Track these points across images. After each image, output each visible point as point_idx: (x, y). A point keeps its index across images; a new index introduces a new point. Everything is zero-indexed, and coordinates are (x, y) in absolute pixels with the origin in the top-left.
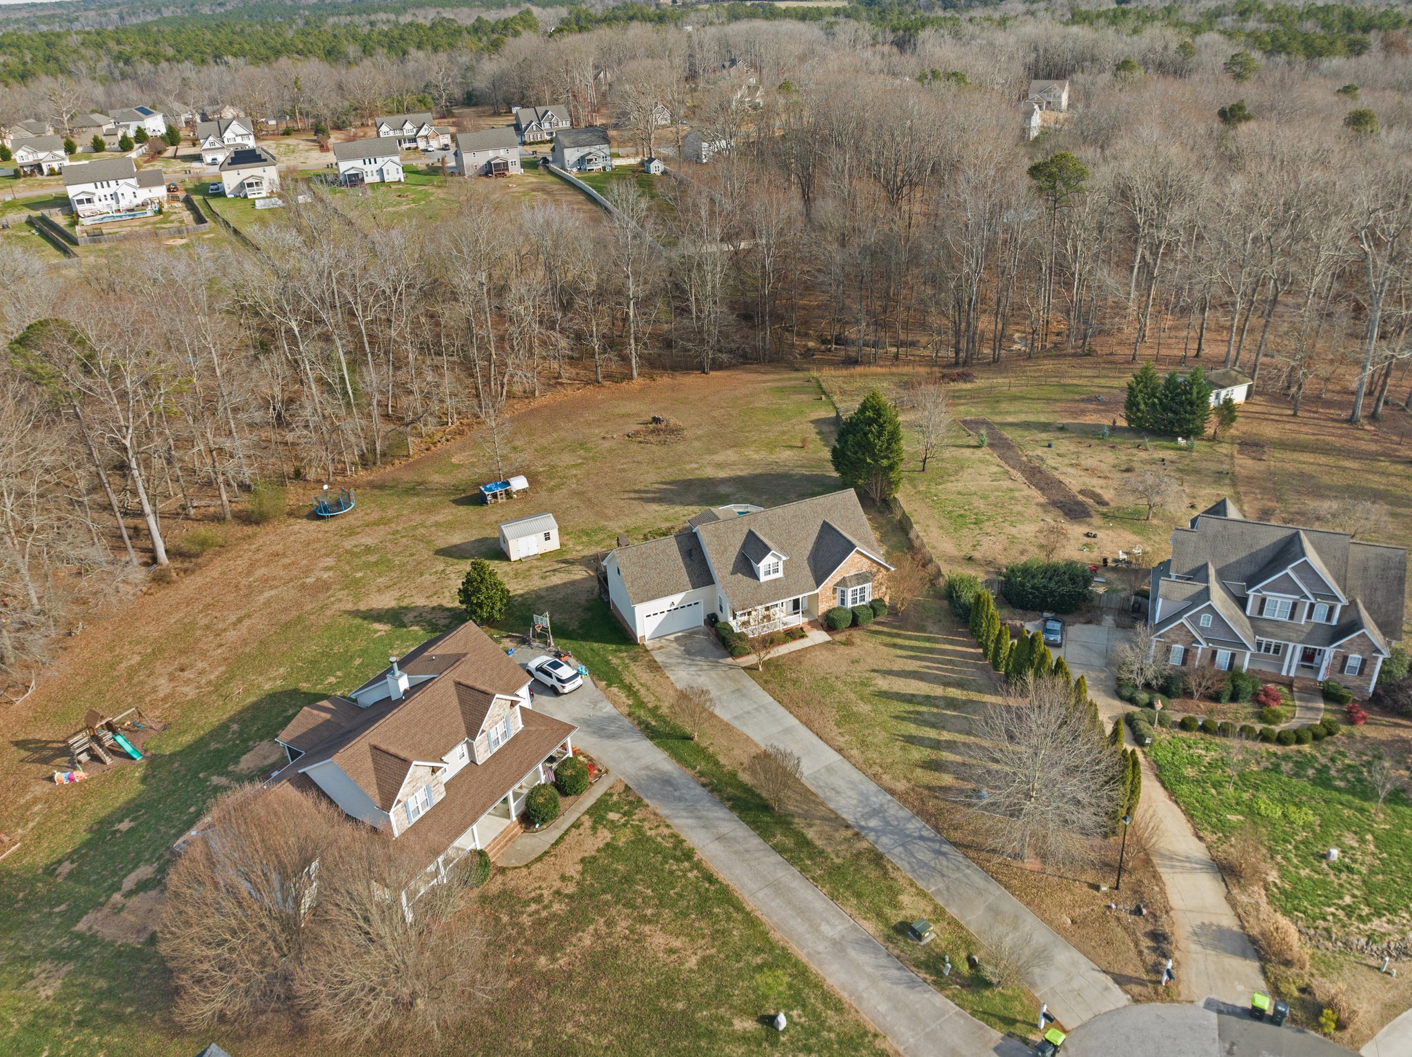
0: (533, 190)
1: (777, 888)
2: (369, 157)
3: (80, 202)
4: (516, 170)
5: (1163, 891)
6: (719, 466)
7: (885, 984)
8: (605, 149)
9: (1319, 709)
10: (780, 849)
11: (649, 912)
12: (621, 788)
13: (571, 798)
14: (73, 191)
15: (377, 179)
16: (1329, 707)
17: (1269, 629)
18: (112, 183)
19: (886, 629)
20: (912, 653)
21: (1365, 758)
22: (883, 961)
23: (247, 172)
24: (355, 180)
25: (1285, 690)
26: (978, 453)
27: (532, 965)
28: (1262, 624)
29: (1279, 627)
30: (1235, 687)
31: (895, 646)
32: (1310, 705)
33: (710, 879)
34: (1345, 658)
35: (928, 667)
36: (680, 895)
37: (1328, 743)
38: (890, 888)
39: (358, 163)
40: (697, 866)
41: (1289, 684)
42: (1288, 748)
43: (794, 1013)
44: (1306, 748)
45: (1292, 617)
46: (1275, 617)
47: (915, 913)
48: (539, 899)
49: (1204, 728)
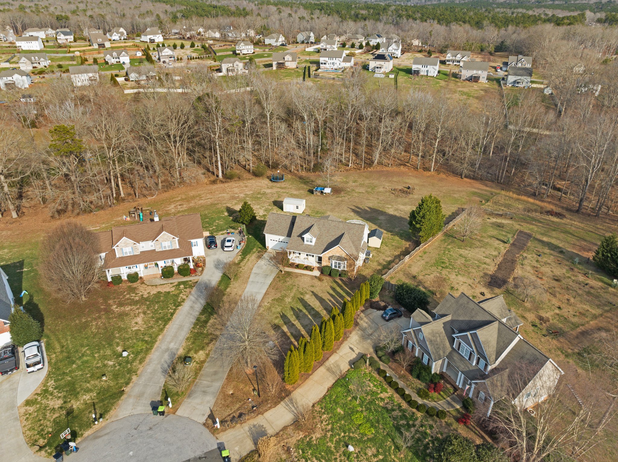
1: (181, 327)
2: (425, 65)
3: (322, 63)
4: (483, 80)
5: (270, 408)
6: (396, 210)
7: (159, 366)
8: (529, 78)
9: (453, 406)
10: (198, 319)
11: (149, 312)
12: (196, 281)
13: (181, 276)
14: (322, 60)
15: (426, 74)
16: (461, 410)
17: (455, 358)
18: (334, 59)
19: (340, 282)
20: (334, 294)
21: (439, 435)
22: (169, 361)
23: (378, 63)
24: (417, 72)
25: (452, 391)
26: (502, 245)
27: (112, 306)
28: (455, 354)
29: (461, 360)
31: (333, 289)
32: (453, 403)
33: (172, 314)
35: (330, 301)
36: (160, 313)
37: (433, 420)
38: (203, 347)
39: (420, 67)
40: (175, 310)
41: (456, 389)
42: (411, 409)
43: (132, 355)
44: (419, 415)
45: (470, 359)
46: (463, 355)
47: (197, 357)
48: (137, 294)
49: (385, 377)
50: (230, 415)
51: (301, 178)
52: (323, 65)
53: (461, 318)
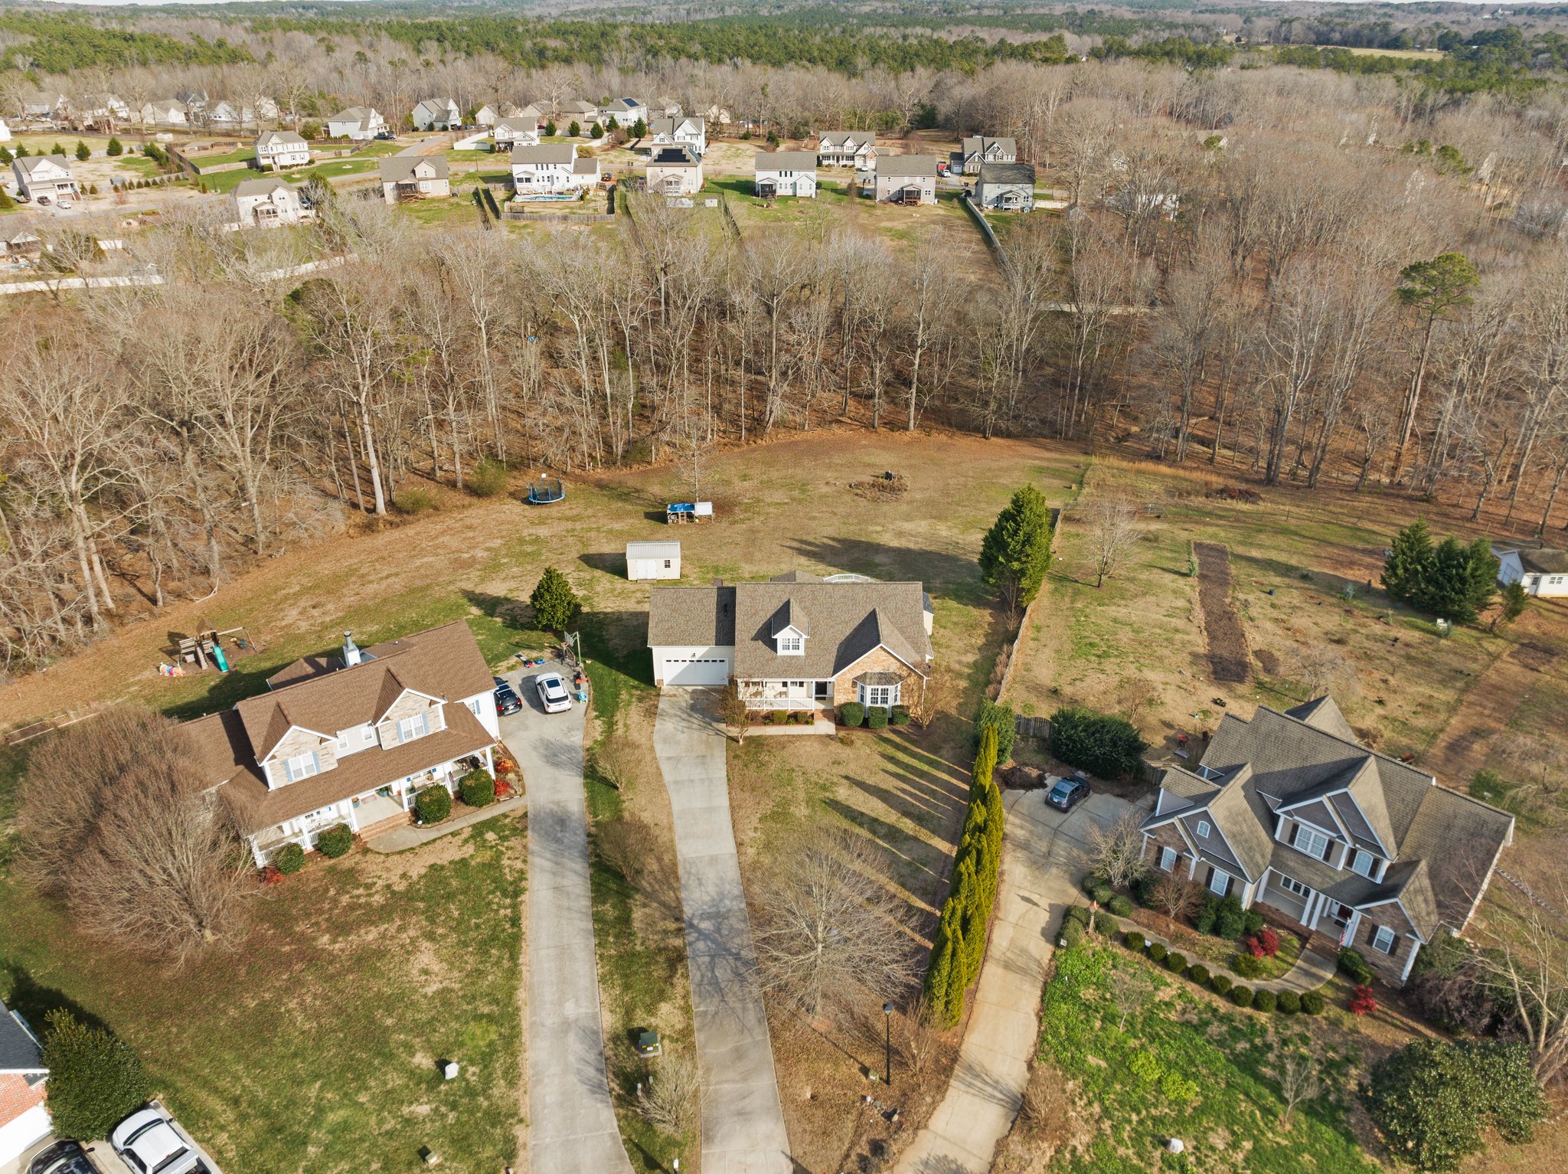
0: (934, 222)
1: (563, 952)
2: (786, 172)
3: (520, 180)
4: (928, 200)
5: (934, 1105)
6: (900, 534)
7: (572, 1079)
8: (1029, 189)
9: (1320, 979)
10: (597, 918)
11: (440, 931)
12: (520, 813)
13: (472, 808)
14: (518, 171)
15: (790, 192)
16: (1337, 980)
17: (1291, 864)
18: (551, 166)
19: (898, 740)
20: (901, 772)
21: (1331, 1054)
22: (592, 1056)
23: (670, 170)
24: (768, 191)
25: (1296, 943)
26: (1181, 582)
27: (315, 939)
28: (1286, 854)
29: (1307, 864)
30: (1219, 918)
31: (892, 759)
32: (1314, 970)
33: (515, 921)
34: (1374, 929)
35: (904, 791)
36: (477, 926)
37: (1298, 1021)
38: (662, 992)
39: (774, 175)
40: (515, 907)
41: (1304, 936)
42: (1238, 1009)
43: (472, 1069)
44: (1263, 1017)
45: (1327, 857)
46: (1308, 852)
47: (662, 1025)
48: (368, 886)
49: (1148, 952)
50: (847, 1156)
51: (601, 485)
52: (525, 185)
53: (1278, 767)
